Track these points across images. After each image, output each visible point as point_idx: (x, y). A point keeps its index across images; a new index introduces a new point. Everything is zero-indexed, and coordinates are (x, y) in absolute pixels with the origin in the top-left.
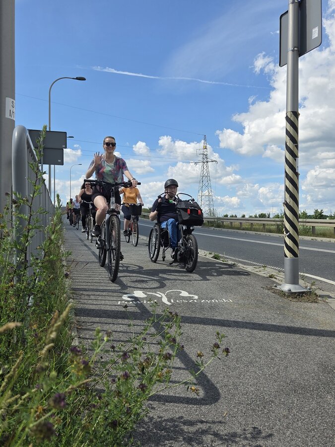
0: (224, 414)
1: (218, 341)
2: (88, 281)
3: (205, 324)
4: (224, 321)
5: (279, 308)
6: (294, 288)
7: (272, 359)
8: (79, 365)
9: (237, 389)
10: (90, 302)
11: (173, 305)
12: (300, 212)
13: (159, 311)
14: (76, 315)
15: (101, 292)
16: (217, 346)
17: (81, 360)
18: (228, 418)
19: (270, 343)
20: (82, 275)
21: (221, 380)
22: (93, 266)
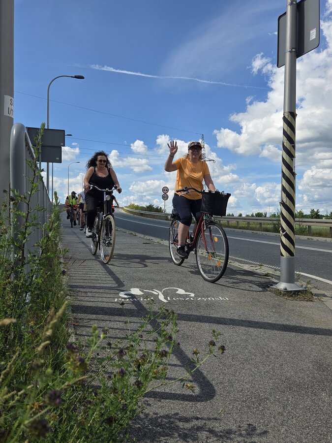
0: (219, 411)
1: (214, 339)
2: (85, 278)
3: (201, 321)
4: (220, 318)
5: (274, 307)
6: (290, 287)
7: (268, 357)
8: (76, 362)
9: (233, 386)
10: (87, 299)
11: (169, 302)
12: (296, 212)
13: (155, 308)
14: (73, 312)
15: (99, 289)
16: (213, 344)
17: (77, 357)
18: (223, 414)
19: (266, 340)
20: (80, 273)
21: (217, 377)
22: (90, 263)
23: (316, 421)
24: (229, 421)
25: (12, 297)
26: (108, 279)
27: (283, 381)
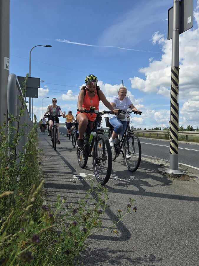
0: (133, 246)
1: (130, 203)
2: (52, 167)
3: (122, 193)
4: (133, 191)
6: (175, 172)
7: (162, 214)
8: (47, 217)
9: (141, 231)
10: (53, 179)
12: (179, 127)
13: (94, 185)
14: (45, 187)
15: (61, 173)
16: (129, 206)
17: (48, 214)
18: (135, 249)
19: (161, 204)
20: (49, 164)
21: (132, 226)
22: (55, 158)
23: (191, 253)
24: (139, 253)
25: (9, 178)
26: (66, 167)
27: (171, 229)
